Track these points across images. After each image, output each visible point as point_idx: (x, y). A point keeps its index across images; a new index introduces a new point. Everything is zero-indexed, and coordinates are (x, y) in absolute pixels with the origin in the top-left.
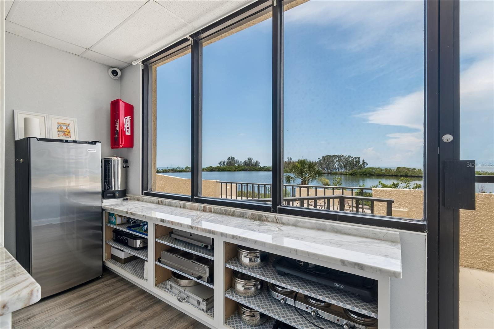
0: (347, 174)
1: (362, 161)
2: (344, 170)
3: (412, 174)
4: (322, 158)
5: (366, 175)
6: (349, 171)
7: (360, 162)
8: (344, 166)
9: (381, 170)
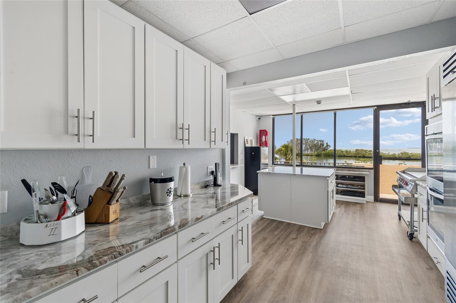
0: (312, 155)
1: (326, 144)
2: (310, 151)
3: (369, 155)
4: (290, 141)
5: (329, 156)
6: (314, 152)
7: (324, 144)
8: (310, 148)
9: (342, 152)
